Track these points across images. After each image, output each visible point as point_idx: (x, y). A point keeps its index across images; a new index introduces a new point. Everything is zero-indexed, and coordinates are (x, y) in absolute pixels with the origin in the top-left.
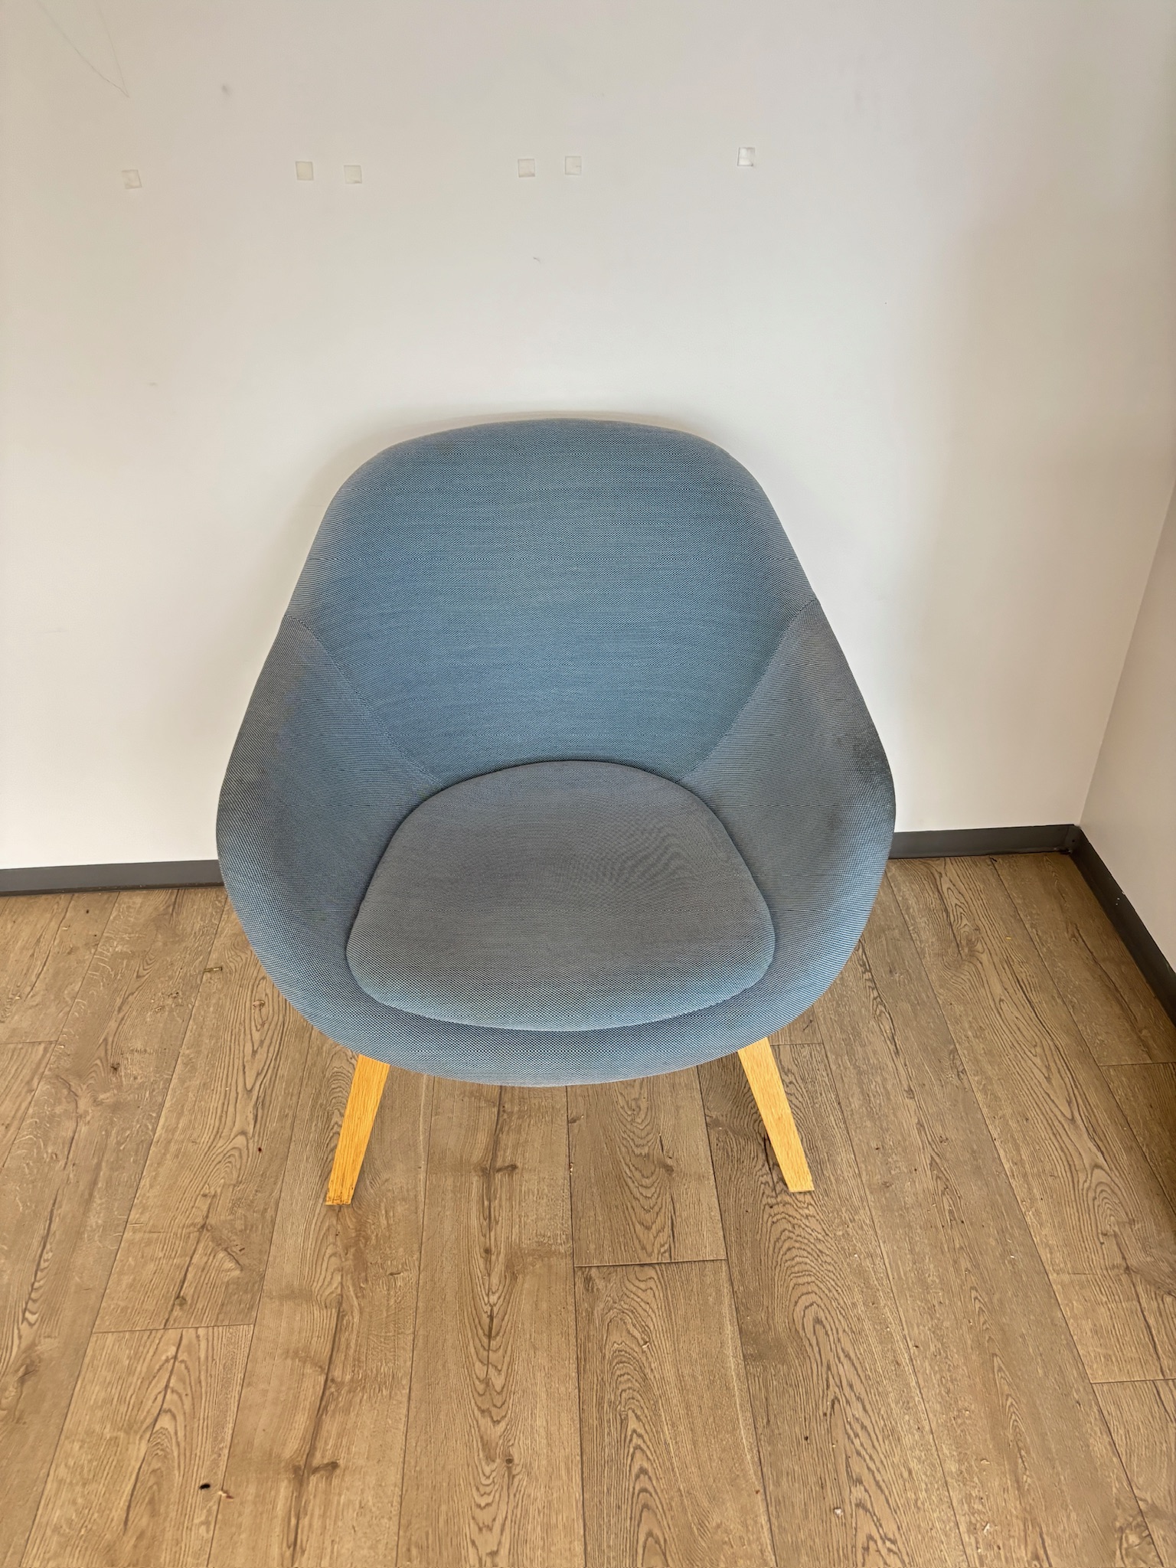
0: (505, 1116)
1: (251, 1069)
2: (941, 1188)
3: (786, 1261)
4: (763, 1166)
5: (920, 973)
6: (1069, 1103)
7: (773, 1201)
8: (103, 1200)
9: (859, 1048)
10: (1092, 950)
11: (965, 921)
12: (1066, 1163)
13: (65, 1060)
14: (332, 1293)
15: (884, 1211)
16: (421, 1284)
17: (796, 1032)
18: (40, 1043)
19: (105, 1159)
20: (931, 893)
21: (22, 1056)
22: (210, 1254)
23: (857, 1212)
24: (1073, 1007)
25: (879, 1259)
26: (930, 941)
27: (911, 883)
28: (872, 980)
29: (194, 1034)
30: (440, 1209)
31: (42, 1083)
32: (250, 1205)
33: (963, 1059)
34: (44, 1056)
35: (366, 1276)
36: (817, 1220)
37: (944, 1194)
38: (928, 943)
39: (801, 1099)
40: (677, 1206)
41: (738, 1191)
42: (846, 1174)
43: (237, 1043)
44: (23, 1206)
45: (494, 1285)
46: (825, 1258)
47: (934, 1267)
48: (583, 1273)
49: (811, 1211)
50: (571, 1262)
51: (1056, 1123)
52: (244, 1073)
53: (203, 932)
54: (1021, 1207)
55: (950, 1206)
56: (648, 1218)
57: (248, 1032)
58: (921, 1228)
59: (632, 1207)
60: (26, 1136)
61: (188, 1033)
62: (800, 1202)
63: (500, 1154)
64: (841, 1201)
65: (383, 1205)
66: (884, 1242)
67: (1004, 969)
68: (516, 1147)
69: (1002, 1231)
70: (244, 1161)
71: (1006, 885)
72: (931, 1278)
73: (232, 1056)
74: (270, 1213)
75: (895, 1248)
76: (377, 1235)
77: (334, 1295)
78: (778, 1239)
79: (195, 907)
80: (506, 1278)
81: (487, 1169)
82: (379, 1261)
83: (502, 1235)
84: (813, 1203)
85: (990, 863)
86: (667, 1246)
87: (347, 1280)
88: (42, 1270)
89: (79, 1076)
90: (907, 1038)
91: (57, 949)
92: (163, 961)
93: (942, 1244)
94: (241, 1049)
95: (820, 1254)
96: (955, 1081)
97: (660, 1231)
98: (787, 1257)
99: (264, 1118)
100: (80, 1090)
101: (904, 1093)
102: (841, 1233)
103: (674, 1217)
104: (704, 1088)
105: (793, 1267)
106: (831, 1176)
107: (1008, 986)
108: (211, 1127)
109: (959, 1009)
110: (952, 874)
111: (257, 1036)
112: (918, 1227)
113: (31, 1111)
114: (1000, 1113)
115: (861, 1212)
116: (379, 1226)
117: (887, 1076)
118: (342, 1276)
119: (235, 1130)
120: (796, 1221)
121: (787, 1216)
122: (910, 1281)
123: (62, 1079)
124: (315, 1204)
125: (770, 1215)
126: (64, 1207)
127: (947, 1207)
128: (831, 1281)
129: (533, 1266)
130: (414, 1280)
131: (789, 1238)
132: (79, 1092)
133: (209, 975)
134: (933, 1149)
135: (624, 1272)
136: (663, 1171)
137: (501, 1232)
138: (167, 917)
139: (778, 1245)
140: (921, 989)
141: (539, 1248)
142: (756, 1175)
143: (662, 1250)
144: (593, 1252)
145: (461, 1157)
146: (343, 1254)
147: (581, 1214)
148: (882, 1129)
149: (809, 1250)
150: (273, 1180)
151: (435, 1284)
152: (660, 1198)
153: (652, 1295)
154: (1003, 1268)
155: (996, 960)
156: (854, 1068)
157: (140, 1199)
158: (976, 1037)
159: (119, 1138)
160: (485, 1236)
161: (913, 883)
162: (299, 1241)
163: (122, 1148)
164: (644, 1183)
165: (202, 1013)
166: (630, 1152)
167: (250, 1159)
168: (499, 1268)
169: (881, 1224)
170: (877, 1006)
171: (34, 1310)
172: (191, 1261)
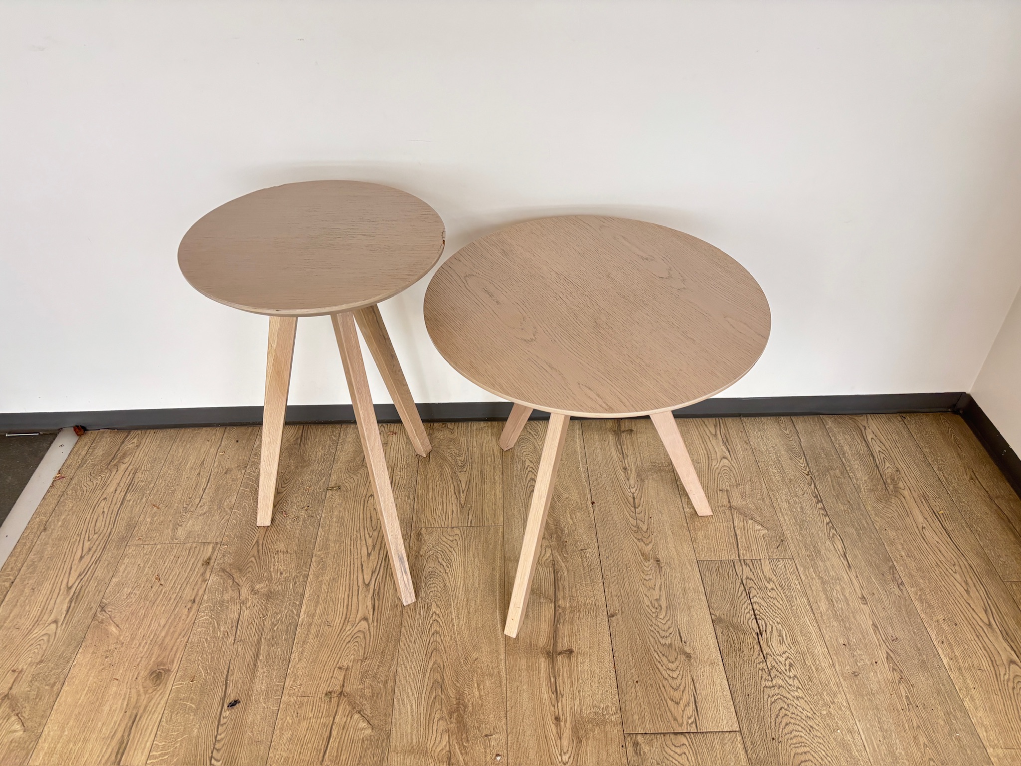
0: (560, 611)
1: (368, 568)
2: (897, 678)
3: (786, 734)
4: (759, 655)
5: (859, 504)
6: (986, 611)
7: (770, 684)
8: (265, 670)
9: (820, 562)
10: (987, 490)
11: (887, 465)
12: (988, 659)
13: (228, 557)
14: (442, 750)
15: (855, 697)
16: (509, 744)
17: (772, 550)
18: (209, 543)
19: (264, 637)
20: (859, 442)
21: (196, 552)
22: (348, 716)
23: (835, 695)
24: (979, 534)
25: (857, 734)
26: (863, 479)
27: (844, 433)
28: (824, 509)
29: (323, 539)
30: (518, 683)
31: (213, 575)
32: (375, 677)
33: (900, 573)
34: (213, 553)
35: (467, 736)
36: (806, 701)
37: (900, 682)
38: (862, 480)
39: (781, 602)
40: (697, 685)
41: (742, 675)
42: (823, 664)
43: (355, 547)
44: (205, 673)
45: (565, 747)
46: (815, 733)
47: (900, 741)
48: (631, 739)
49: (800, 693)
50: (621, 729)
51: (978, 627)
52: (363, 570)
53: (324, 459)
54: (960, 694)
55: (906, 693)
56: (676, 695)
57: (363, 538)
58: (885, 709)
59: (664, 686)
60: (204, 617)
61: (319, 538)
62: (790, 685)
63: (560, 641)
64: (822, 686)
65: (475, 679)
66: (859, 721)
67: (922, 502)
68: (570, 635)
69: (947, 714)
70: (368, 641)
71: (915, 437)
72: (898, 750)
73: (352, 557)
74: (390, 684)
75: (868, 726)
76: (472, 703)
77: (445, 751)
78: (777, 716)
79: (317, 440)
80: (573, 741)
81: (550, 652)
82: (476, 725)
83: (566, 705)
84: (801, 687)
85: (900, 419)
86: (693, 719)
87: (453, 740)
88: (222, 725)
89: (240, 570)
90: (856, 556)
91: (216, 470)
92: (296, 481)
93: (903, 723)
94: (359, 552)
95: (811, 729)
96: (897, 591)
97: (686, 706)
98: (786, 731)
99: (380, 608)
100: (241, 581)
101: (859, 600)
102: (825, 712)
103: (696, 695)
104: (708, 592)
105: (791, 739)
106: (812, 666)
107: (927, 516)
108: (341, 613)
109: (892, 534)
110: (874, 427)
111: (370, 541)
112: (883, 709)
113: (206, 597)
114: (935, 619)
115: (839, 696)
116: (473, 697)
117: (844, 586)
118: (449, 736)
119: (359, 616)
120: (789, 702)
121: (782, 697)
122: (883, 753)
123: (226, 572)
124: (424, 677)
125: (769, 696)
126: (235, 674)
127: (904, 694)
128: (822, 751)
129: (593, 732)
130: (504, 741)
131: (786, 715)
132: (241, 583)
133: (331, 492)
134: (887, 647)
135: (663, 739)
136: (683, 657)
137: (566, 702)
138: (296, 446)
139: (778, 720)
140: (861, 517)
141: (596, 717)
142: (754, 662)
143: (690, 721)
144: (637, 721)
145: (530, 642)
146: (448, 718)
147: (625, 691)
148: (845, 627)
149: (802, 725)
150: (390, 657)
151: (520, 744)
152: (684, 679)
153: (686, 759)
154: (952, 743)
155: (915, 495)
156: (818, 579)
157: (292, 669)
158: (908, 556)
159: (273, 620)
160: (554, 706)
161: (845, 434)
162: (414, 706)
163: (275, 629)
164: (670, 668)
165: (328, 522)
166: (657, 642)
167: (372, 640)
168: (567, 733)
169: (855, 706)
170: (830, 529)
171: (219, 758)
172: (334, 720)
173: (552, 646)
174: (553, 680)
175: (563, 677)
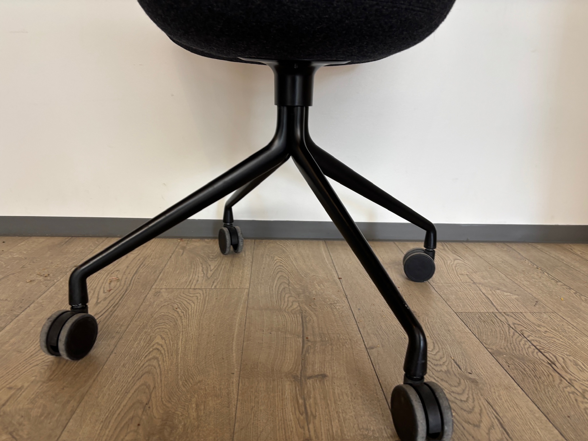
173: (299, 372)
174: (301, 401)
175: (315, 398)
